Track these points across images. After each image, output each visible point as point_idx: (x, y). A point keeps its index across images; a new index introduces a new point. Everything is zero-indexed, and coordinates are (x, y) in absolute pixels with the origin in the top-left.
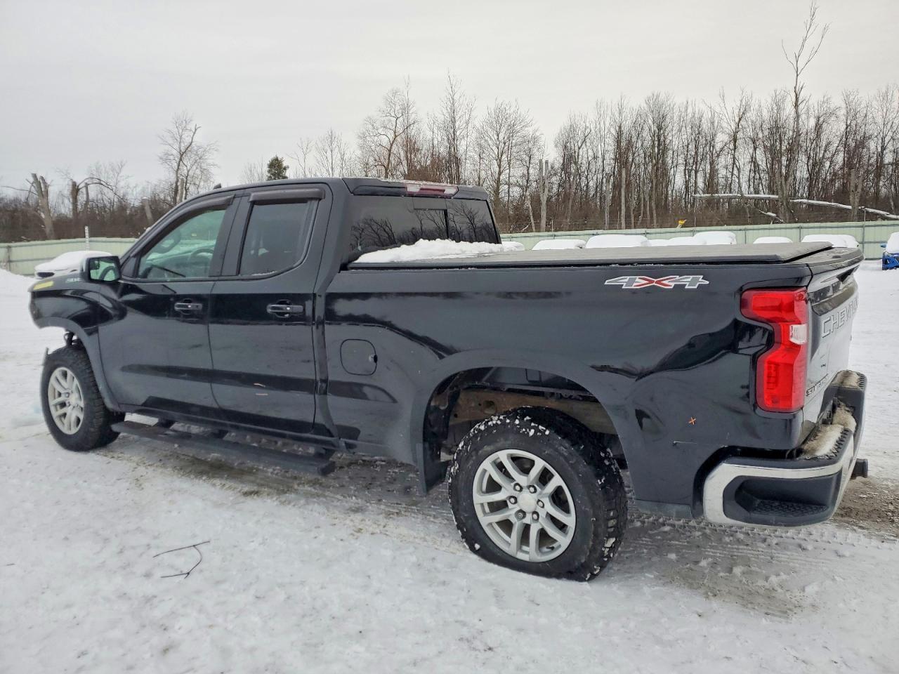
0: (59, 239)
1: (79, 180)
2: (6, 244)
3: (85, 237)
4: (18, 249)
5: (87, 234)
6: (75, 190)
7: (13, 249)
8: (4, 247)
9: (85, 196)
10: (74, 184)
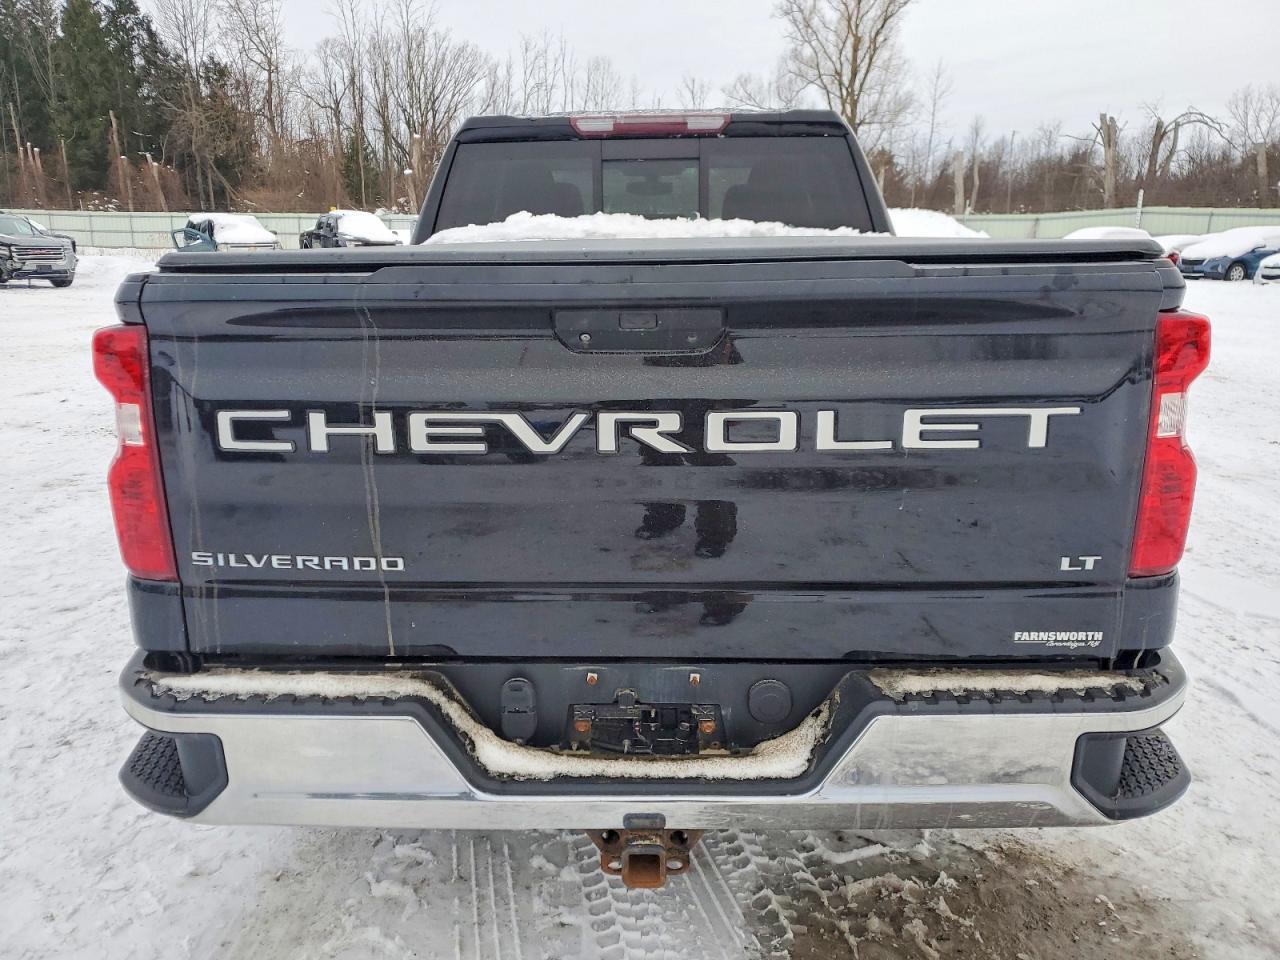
0: (1121, 207)
1: (1167, 120)
2: (1034, 216)
3: (1136, 206)
4: (1048, 222)
5: (1140, 202)
6: (1160, 133)
7: (1042, 222)
8: (1031, 220)
9: (1171, 143)
10: (1159, 126)
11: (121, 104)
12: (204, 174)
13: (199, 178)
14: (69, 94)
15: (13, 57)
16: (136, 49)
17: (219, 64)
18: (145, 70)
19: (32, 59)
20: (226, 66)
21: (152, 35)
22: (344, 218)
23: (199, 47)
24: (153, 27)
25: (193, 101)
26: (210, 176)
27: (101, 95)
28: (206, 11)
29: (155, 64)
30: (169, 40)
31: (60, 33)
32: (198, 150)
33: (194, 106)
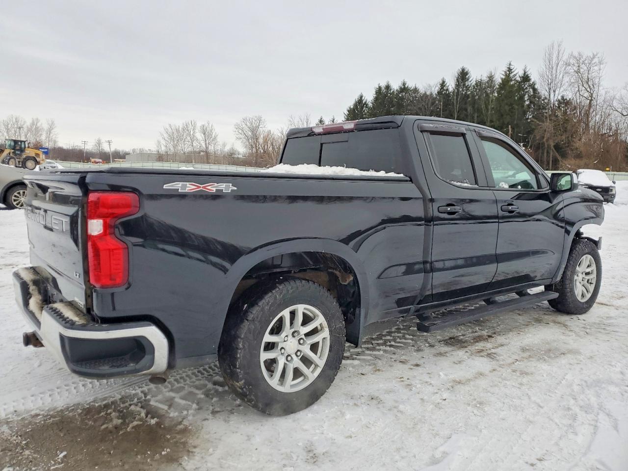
11: (515, 122)
12: (548, 152)
13: (545, 154)
14: (494, 120)
15: (476, 106)
16: (526, 97)
17: (566, 99)
18: (529, 106)
19: (483, 106)
20: (570, 99)
21: (535, 90)
22: (583, 173)
23: (557, 92)
24: (536, 87)
25: (548, 119)
26: (551, 154)
27: (507, 119)
28: (563, 76)
29: (534, 103)
30: (543, 91)
31: (496, 95)
32: (547, 140)
33: (548, 121)
